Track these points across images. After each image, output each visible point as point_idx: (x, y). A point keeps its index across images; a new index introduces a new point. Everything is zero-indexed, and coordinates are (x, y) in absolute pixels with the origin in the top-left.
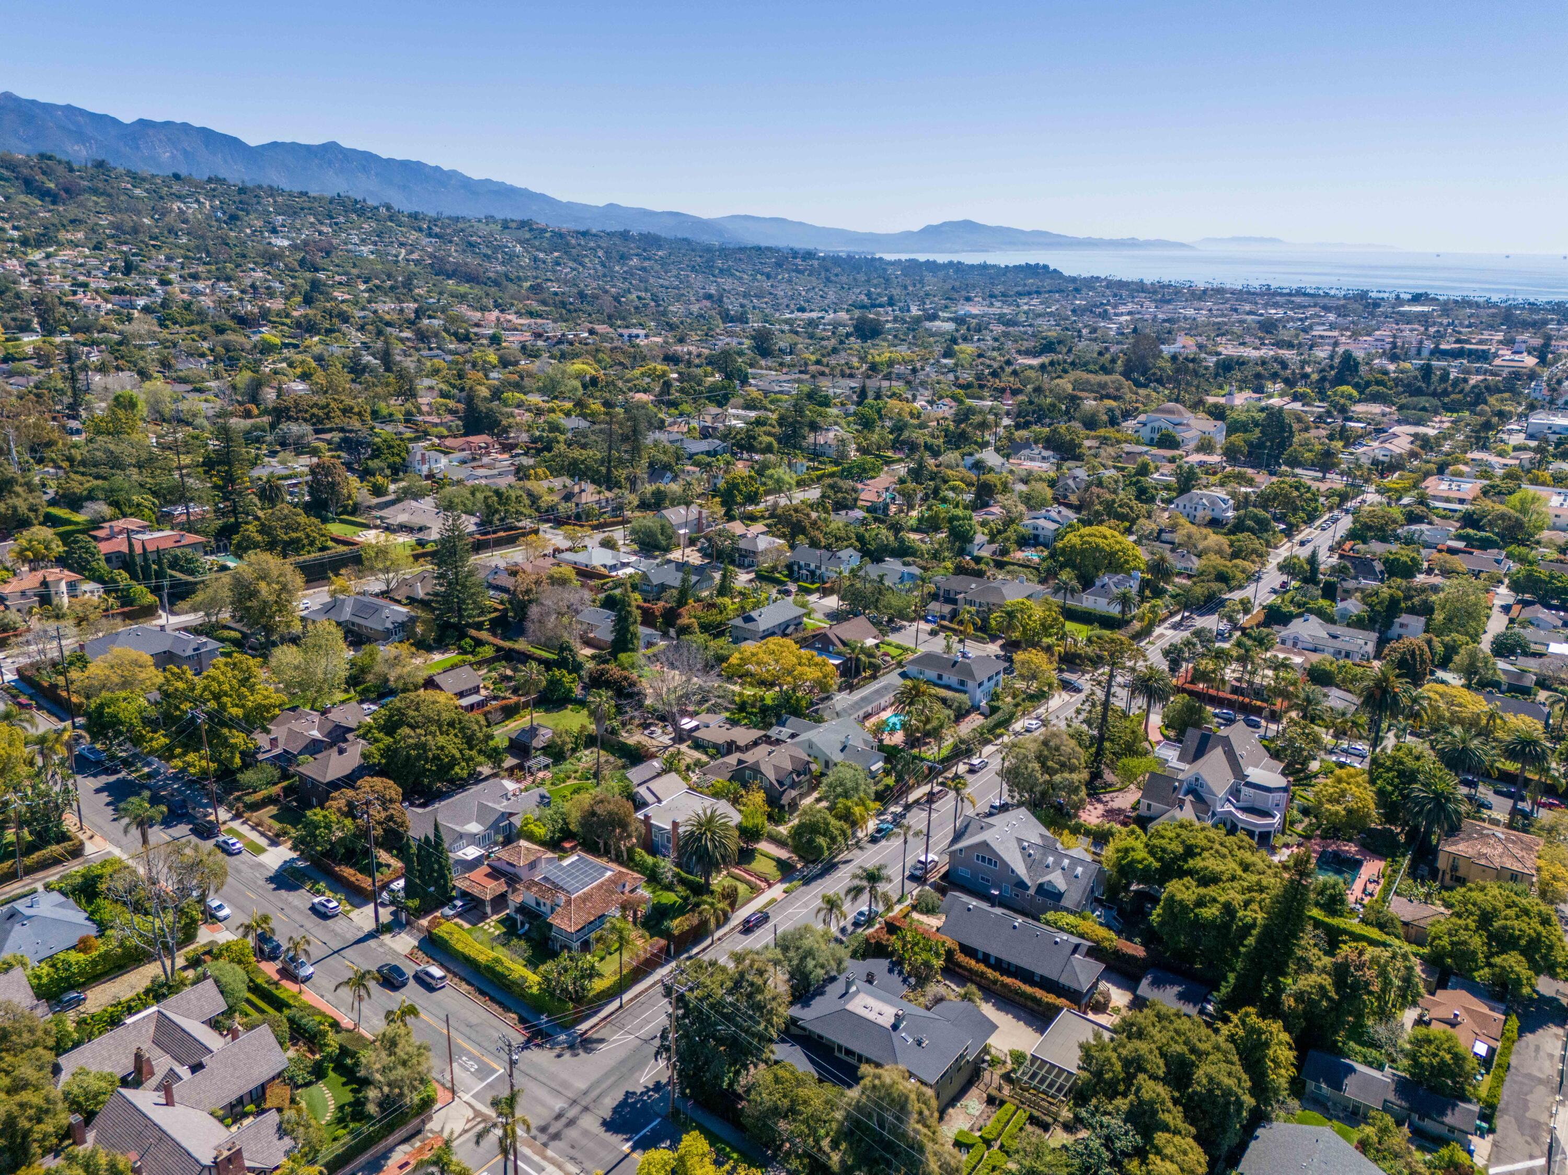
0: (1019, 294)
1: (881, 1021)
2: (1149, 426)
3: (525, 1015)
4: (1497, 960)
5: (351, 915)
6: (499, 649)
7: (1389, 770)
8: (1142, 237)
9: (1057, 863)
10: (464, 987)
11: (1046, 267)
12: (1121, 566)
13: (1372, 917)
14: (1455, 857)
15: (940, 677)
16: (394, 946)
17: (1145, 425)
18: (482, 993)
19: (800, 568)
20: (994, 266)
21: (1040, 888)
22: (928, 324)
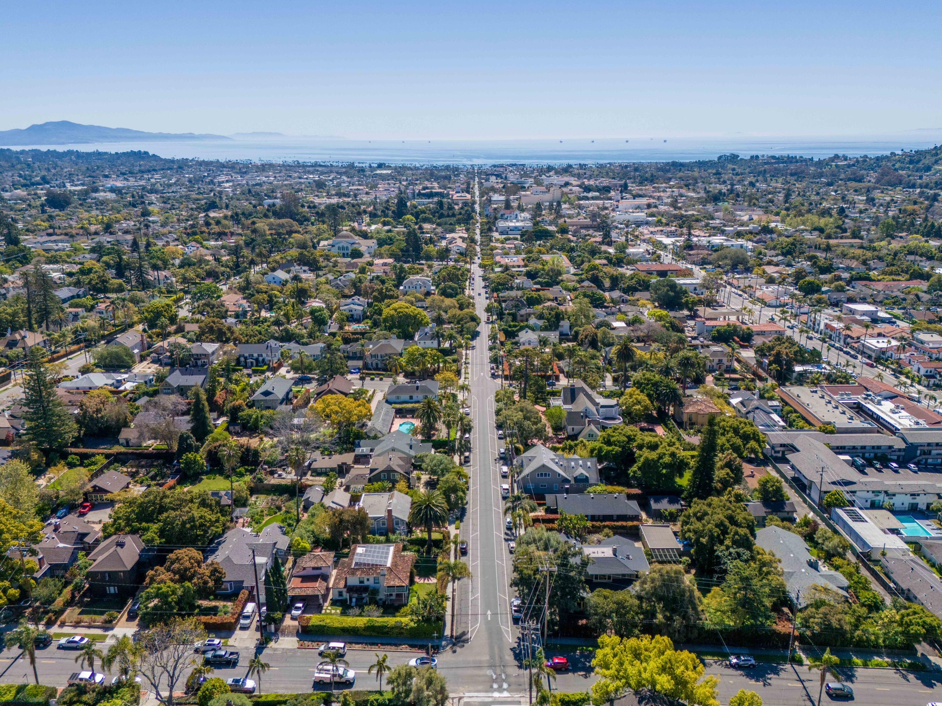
0: (142, 172)
1: (606, 555)
2: (337, 246)
3: (410, 643)
4: (748, 446)
5: (229, 644)
6: (107, 456)
7: (648, 384)
8: (197, 133)
9: (577, 464)
10: (357, 647)
11: (146, 153)
12: (421, 322)
13: (688, 447)
14: (690, 414)
15: (411, 397)
16: (283, 647)
17: (333, 246)
18: (373, 644)
19: (246, 358)
20: (106, 153)
21: (576, 479)
22: (94, 195)
